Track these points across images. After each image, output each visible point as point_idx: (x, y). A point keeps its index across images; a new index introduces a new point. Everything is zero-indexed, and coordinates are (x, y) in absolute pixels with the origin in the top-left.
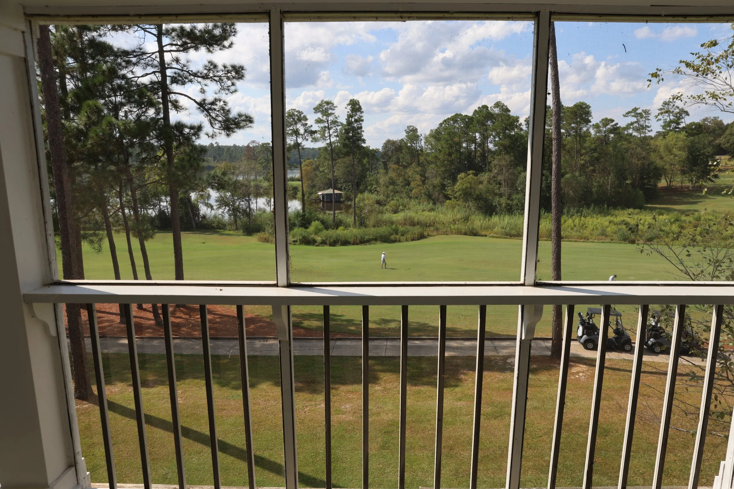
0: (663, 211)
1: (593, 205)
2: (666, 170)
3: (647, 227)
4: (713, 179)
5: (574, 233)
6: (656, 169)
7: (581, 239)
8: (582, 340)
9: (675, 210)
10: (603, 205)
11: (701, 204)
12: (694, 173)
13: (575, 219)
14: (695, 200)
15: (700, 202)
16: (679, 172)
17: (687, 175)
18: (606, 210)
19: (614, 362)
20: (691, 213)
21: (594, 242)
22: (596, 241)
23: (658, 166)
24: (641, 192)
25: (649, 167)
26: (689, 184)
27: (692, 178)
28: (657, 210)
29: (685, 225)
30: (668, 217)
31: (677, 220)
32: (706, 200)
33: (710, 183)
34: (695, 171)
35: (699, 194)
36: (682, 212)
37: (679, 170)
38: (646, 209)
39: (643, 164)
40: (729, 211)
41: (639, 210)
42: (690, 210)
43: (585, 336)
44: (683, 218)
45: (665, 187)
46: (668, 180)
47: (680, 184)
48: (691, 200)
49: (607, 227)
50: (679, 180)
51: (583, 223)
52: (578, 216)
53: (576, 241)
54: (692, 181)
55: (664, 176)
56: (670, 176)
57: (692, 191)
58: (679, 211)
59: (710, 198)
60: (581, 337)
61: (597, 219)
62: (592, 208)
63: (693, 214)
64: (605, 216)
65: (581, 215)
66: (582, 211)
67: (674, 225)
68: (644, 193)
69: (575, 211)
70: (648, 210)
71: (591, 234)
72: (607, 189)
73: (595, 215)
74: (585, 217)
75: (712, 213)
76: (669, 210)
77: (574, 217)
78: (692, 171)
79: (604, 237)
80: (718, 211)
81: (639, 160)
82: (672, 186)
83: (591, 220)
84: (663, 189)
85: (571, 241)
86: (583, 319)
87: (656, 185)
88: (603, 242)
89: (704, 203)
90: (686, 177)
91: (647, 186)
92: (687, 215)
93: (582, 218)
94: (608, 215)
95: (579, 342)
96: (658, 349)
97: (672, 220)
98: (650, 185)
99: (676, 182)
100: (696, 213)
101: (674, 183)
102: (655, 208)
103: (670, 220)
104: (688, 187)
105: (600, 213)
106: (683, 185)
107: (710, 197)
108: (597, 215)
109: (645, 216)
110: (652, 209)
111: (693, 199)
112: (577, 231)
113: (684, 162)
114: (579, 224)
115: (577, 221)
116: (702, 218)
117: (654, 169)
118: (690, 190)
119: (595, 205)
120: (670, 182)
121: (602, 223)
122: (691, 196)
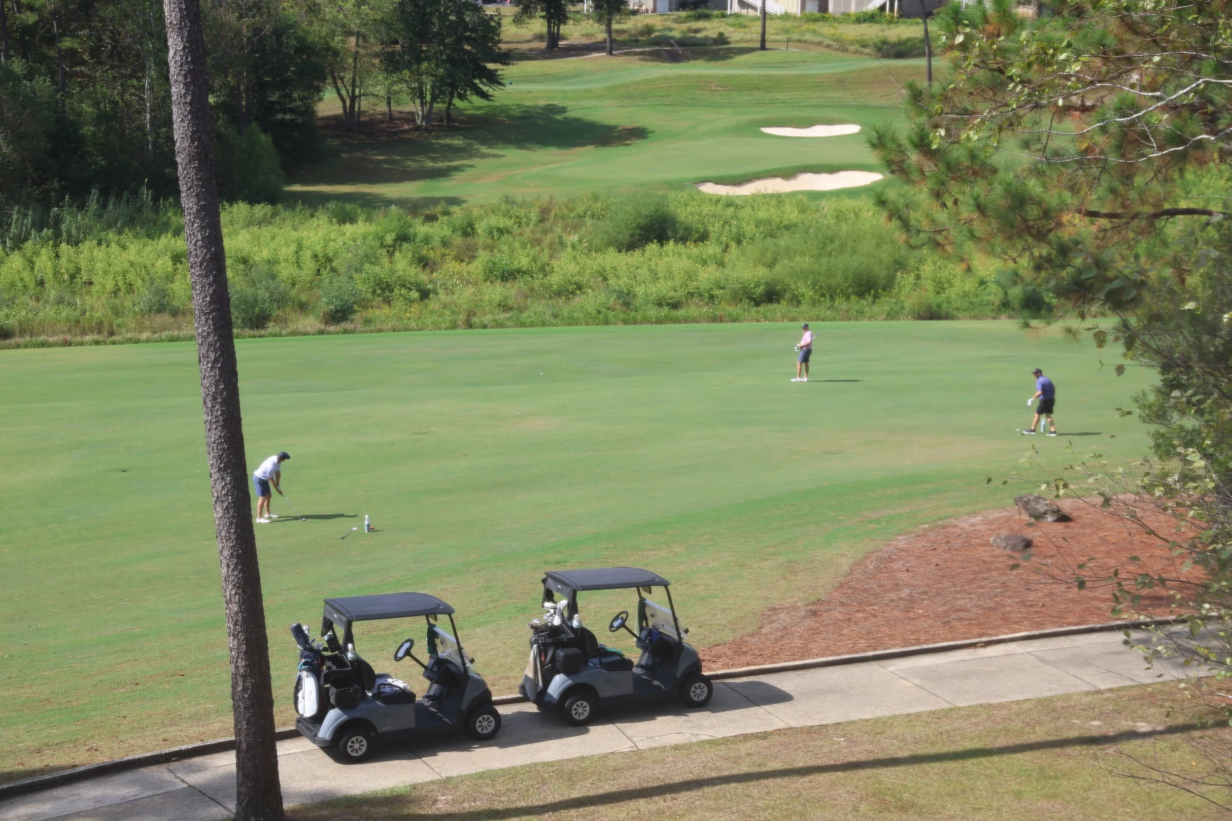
0: (349, 207)
1: (95, 193)
2: (336, 53)
3: (309, 266)
4: (485, 88)
5: (48, 312)
6: (304, 47)
7: (84, 333)
8: (325, 730)
9: (388, 202)
10: (136, 193)
11: (459, 176)
12: (425, 65)
13: (37, 253)
14: (440, 165)
15: (456, 169)
16: (376, 61)
17: (406, 73)
18: (148, 214)
19: (463, 788)
20: (439, 208)
21: (137, 341)
22: (145, 335)
23: (310, 38)
24: (265, 139)
25: (280, 43)
26: (412, 106)
27: (421, 83)
28: (332, 205)
29: (432, 254)
30: (371, 228)
31: (403, 238)
32: (475, 161)
33: (477, 100)
34: (428, 59)
35: (448, 141)
36: (413, 207)
37: (376, 55)
38: (291, 200)
39: (257, 31)
40: (551, 198)
41: (268, 209)
42: (435, 201)
43: (333, 716)
44: (421, 229)
45: (335, 118)
46: (344, 92)
47: (382, 107)
48: (430, 164)
49: (170, 278)
50: (380, 90)
51: (72, 269)
52: (45, 242)
53: (67, 344)
54: (422, 96)
55: (329, 80)
56: (348, 76)
57: (426, 130)
58: (401, 202)
59: (484, 156)
60: (318, 719)
61: (124, 247)
62: (93, 205)
63: (446, 213)
64: (150, 236)
65: (57, 235)
66: (58, 221)
67: (397, 254)
68: (274, 141)
69: (28, 221)
70: (300, 206)
71: (117, 312)
72: (141, 128)
73: (111, 235)
74: (75, 242)
75: (503, 206)
76: (370, 204)
77: (29, 245)
78: (419, 61)
79: (166, 318)
80: (519, 199)
81: (241, 17)
82: (360, 112)
83: (99, 253)
84: (333, 123)
85: (43, 345)
86: (311, 649)
87: (309, 112)
88: (172, 339)
89: (469, 172)
90: (401, 81)
91: (279, 116)
92: (431, 218)
93: (64, 246)
94: (164, 228)
95: (314, 738)
96: (582, 710)
97: (389, 239)
98: (292, 111)
99: (372, 100)
100: (455, 209)
101: (364, 104)
102: (322, 199)
103: (381, 239)
104: (410, 117)
105: (131, 222)
106: (394, 108)
107: (484, 150)
108: (120, 232)
109: (295, 229)
110: (314, 202)
111: (434, 160)
112: (60, 301)
113: (389, 25)
114: (56, 273)
115: (44, 260)
116: (481, 228)
117: (298, 50)
118: (418, 128)
119: (105, 194)
120: (353, 98)
121: (148, 263)
122: (426, 150)
